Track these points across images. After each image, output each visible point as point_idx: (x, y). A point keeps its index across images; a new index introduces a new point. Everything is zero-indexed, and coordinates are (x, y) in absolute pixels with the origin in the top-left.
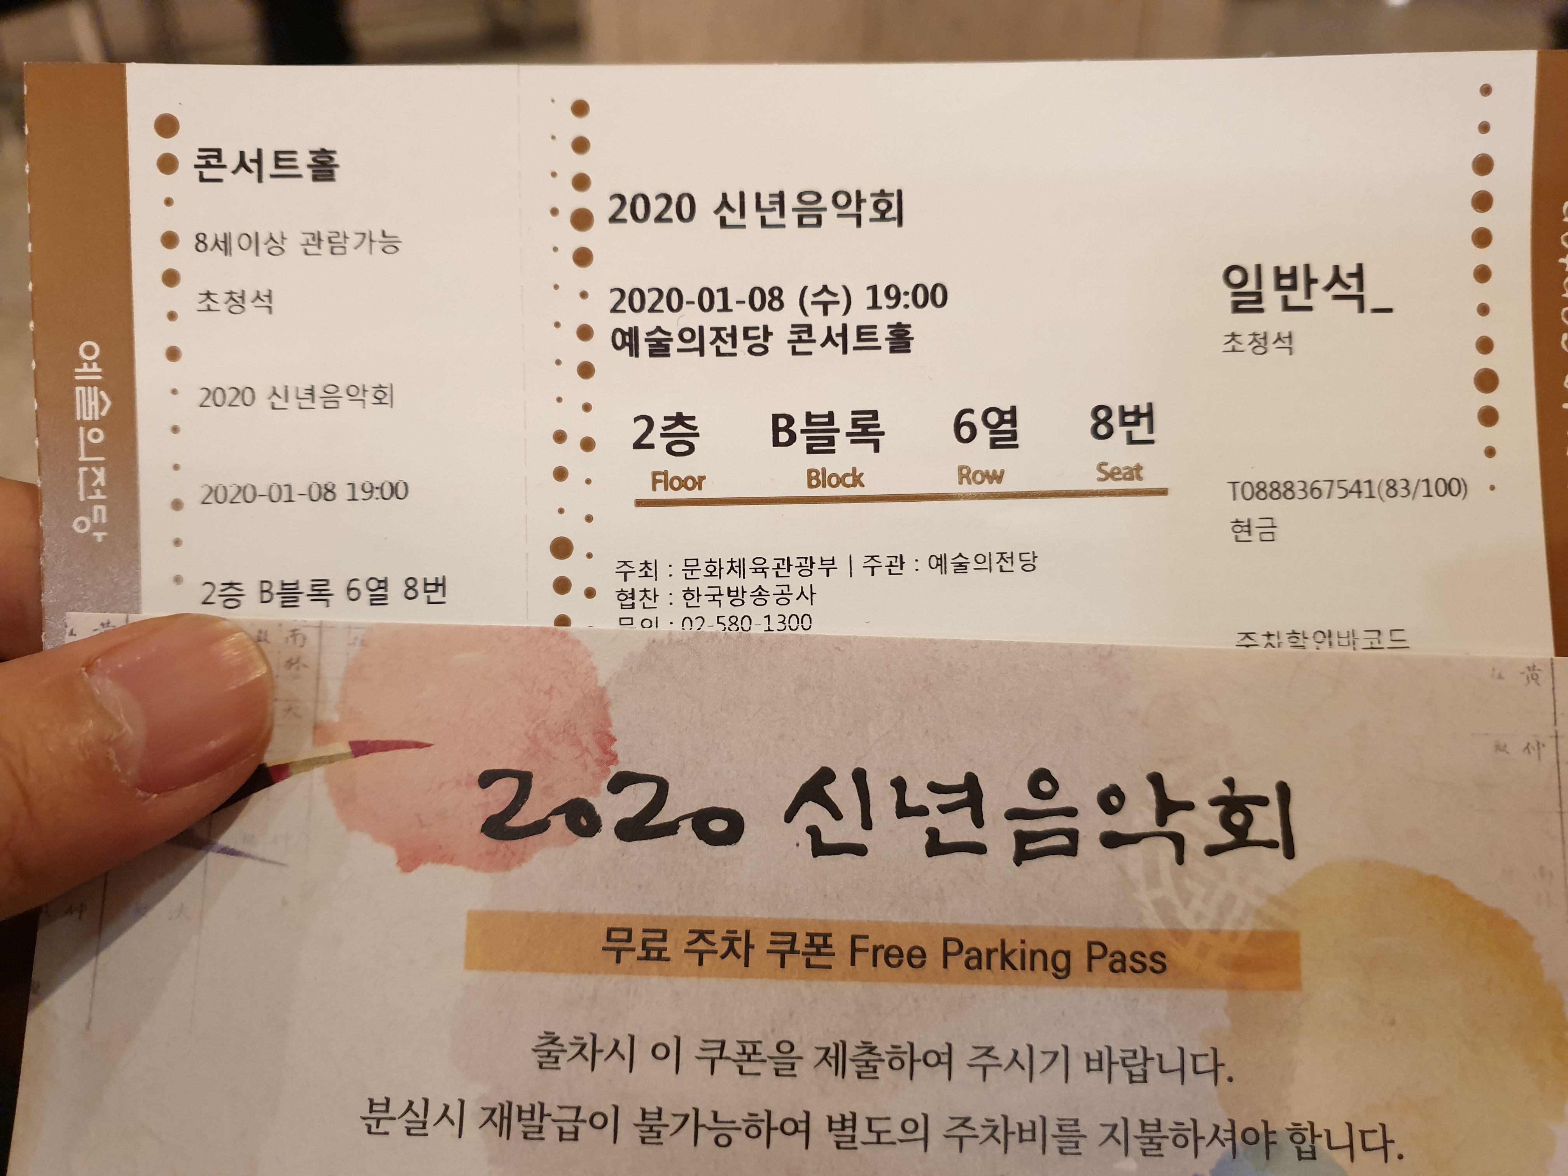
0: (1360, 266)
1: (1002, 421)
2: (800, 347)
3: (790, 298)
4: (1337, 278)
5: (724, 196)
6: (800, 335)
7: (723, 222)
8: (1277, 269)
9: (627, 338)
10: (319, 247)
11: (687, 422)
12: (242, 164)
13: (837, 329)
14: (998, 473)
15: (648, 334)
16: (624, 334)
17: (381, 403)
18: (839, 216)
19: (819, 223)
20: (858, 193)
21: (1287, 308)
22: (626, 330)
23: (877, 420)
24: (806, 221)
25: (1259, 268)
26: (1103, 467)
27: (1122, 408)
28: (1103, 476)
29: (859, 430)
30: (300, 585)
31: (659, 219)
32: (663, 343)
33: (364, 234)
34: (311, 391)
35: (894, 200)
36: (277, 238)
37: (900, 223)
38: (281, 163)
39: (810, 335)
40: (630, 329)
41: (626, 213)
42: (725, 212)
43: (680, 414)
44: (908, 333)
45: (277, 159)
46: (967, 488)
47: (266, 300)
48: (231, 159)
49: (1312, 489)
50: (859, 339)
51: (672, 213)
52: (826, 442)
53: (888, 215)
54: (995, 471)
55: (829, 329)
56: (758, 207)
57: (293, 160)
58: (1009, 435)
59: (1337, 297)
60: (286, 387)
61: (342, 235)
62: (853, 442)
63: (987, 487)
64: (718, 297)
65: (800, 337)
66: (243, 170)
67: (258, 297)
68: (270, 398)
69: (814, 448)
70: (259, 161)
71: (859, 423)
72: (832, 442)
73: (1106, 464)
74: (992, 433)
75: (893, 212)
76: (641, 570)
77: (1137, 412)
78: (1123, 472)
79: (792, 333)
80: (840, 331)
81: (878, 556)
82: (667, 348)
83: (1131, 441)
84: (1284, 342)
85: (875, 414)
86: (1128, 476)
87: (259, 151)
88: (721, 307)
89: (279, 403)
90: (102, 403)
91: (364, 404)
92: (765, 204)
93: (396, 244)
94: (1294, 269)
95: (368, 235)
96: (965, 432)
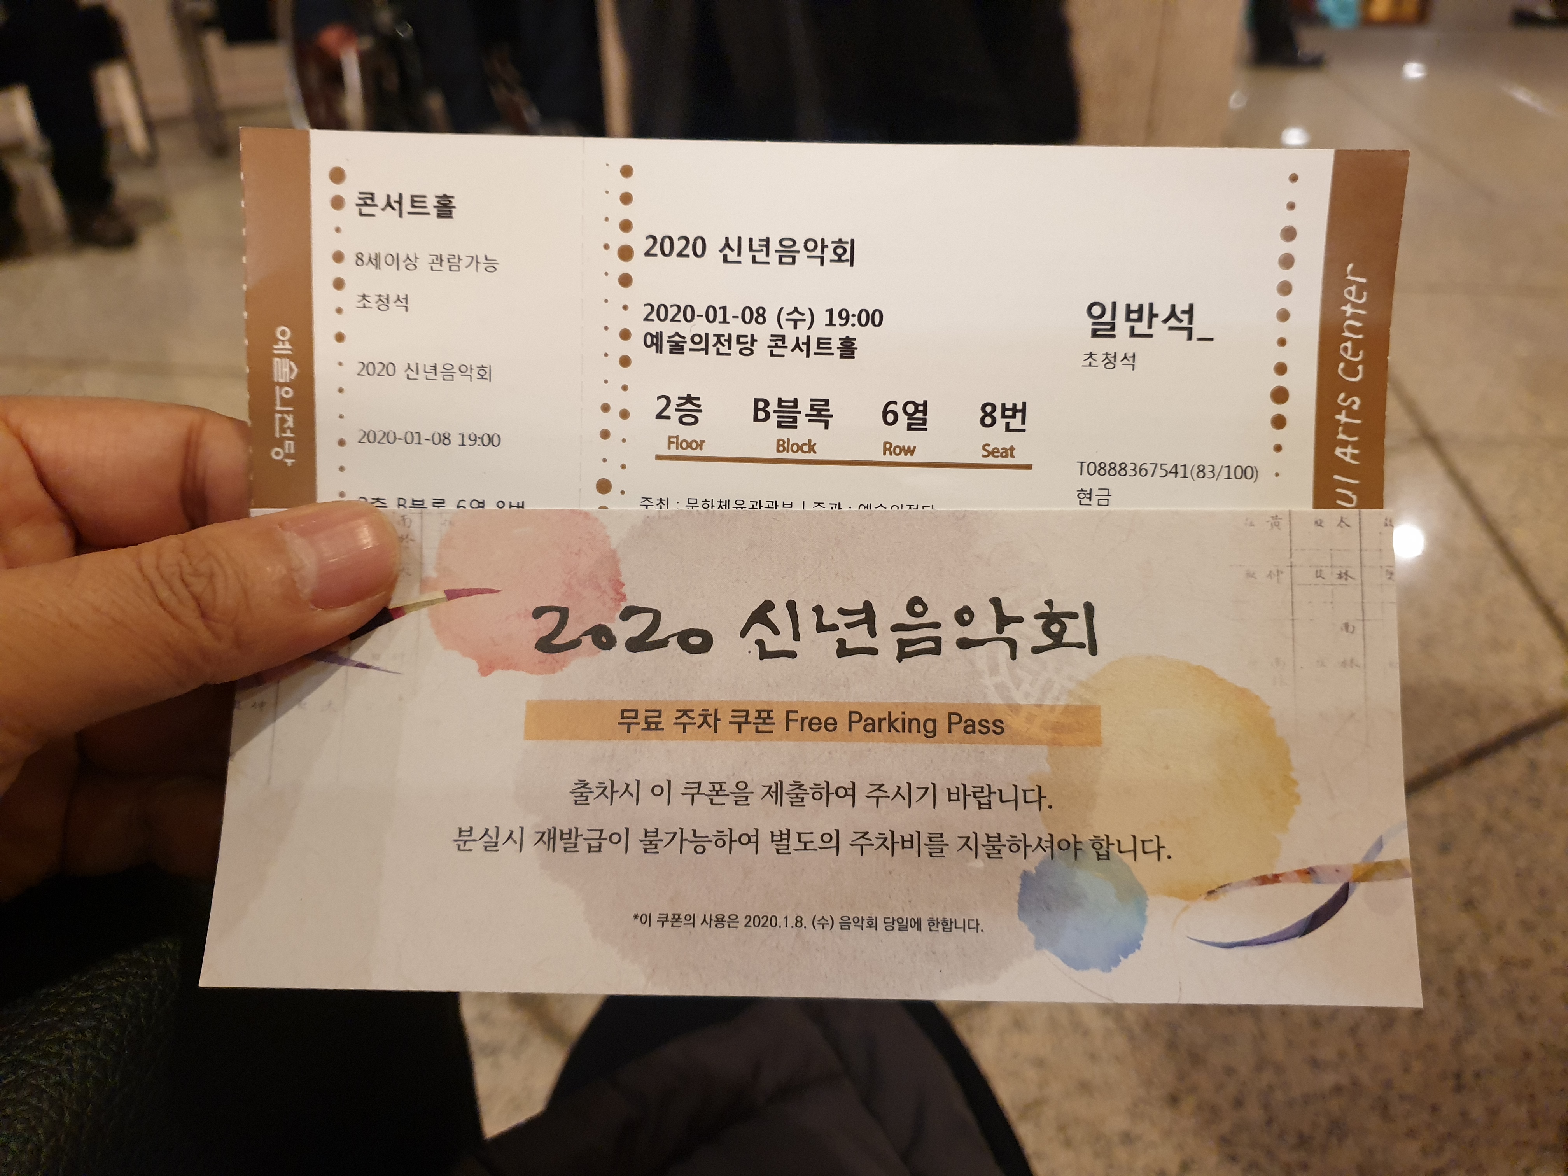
0: (1191, 306)
1: (917, 411)
2: (776, 351)
3: (771, 316)
4: (1173, 314)
5: (727, 239)
6: (777, 342)
7: (725, 259)
8: (1128, 306)
9: (655, 339)
10: (441, 266)
11: (694, 401)
12: (389, 204)
13: (803, 339)
14: (912, 449)
15: (670, 337)
16: (652, 336)
17: (483, 378)
18: (808, 257)
19: (794, 262)
20: (823, 240)
21: (1133, 334)
22: (654, 334)
23: (828, 406)
24: (784, 260)
25: (1114, 304)
26: (987, 448)
27: (1003, 405)
28: (986, 454)
29: (815, 413)
30: (425, 502)
31: (680, 255)
32: (680, 344)
33: (472, 257)
34: (435, 368)
35: (848, 247)
36: (412, 258)
37: (852, 264)
38: (416, 204)
39: (784, 343)
40: (657, 333)
41: (657, 250)
42: (727, 251)
43: (689, 395)
44: (853, 344)
45: (413, 201)
46: (888, 458)
47: (404, 301)
48: (381, 201)
49: (1141, 470)
50: (819, 348)
51: (689, 251)
52: (791, 420)
53: (843, 258)
54: (909, 447)
55: (797, 339)
56: (751, 249)
57: (424, 202)
58: (921, 422)
59: (1171, 328)
60: (417, 364)
61: (457, 257)
62: (810, 421)
63: (902, 458)
64: (720, 313)
65: (776, 344)
66: (389, 208)
67: (398, 299)
68: (406, 371)
69: (783, 424)
70: (400, 202)
71: (815, 407)
72: (795, 420)
73: (989, 445)
74: (909, 419)
75: (847, 256)
76: (658, 505)
77: (1014, 409)
78: (1001, 451)
79: (771, 340)
80: (805, 341)
81: (823, 503)
82: (682, 348)
83: (1008, 429)
84: (1129, 360)
85: (827, 402)
86: (1004, 454)
87: (401, 195)
88: (722, 320)
89: (412, 375)
90: (291, 370)
91: (471, 378)
92: (756, 246)
93: (495, 266)
94: (1141, 306)
95: (475, 259)
96: (890, 418)
